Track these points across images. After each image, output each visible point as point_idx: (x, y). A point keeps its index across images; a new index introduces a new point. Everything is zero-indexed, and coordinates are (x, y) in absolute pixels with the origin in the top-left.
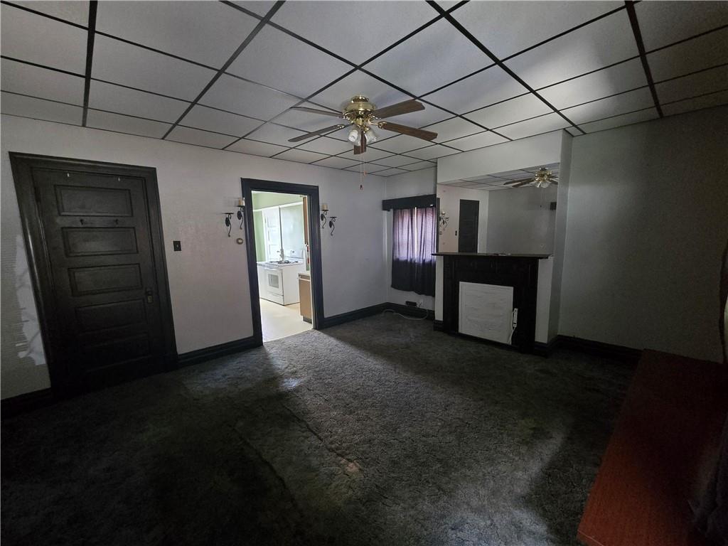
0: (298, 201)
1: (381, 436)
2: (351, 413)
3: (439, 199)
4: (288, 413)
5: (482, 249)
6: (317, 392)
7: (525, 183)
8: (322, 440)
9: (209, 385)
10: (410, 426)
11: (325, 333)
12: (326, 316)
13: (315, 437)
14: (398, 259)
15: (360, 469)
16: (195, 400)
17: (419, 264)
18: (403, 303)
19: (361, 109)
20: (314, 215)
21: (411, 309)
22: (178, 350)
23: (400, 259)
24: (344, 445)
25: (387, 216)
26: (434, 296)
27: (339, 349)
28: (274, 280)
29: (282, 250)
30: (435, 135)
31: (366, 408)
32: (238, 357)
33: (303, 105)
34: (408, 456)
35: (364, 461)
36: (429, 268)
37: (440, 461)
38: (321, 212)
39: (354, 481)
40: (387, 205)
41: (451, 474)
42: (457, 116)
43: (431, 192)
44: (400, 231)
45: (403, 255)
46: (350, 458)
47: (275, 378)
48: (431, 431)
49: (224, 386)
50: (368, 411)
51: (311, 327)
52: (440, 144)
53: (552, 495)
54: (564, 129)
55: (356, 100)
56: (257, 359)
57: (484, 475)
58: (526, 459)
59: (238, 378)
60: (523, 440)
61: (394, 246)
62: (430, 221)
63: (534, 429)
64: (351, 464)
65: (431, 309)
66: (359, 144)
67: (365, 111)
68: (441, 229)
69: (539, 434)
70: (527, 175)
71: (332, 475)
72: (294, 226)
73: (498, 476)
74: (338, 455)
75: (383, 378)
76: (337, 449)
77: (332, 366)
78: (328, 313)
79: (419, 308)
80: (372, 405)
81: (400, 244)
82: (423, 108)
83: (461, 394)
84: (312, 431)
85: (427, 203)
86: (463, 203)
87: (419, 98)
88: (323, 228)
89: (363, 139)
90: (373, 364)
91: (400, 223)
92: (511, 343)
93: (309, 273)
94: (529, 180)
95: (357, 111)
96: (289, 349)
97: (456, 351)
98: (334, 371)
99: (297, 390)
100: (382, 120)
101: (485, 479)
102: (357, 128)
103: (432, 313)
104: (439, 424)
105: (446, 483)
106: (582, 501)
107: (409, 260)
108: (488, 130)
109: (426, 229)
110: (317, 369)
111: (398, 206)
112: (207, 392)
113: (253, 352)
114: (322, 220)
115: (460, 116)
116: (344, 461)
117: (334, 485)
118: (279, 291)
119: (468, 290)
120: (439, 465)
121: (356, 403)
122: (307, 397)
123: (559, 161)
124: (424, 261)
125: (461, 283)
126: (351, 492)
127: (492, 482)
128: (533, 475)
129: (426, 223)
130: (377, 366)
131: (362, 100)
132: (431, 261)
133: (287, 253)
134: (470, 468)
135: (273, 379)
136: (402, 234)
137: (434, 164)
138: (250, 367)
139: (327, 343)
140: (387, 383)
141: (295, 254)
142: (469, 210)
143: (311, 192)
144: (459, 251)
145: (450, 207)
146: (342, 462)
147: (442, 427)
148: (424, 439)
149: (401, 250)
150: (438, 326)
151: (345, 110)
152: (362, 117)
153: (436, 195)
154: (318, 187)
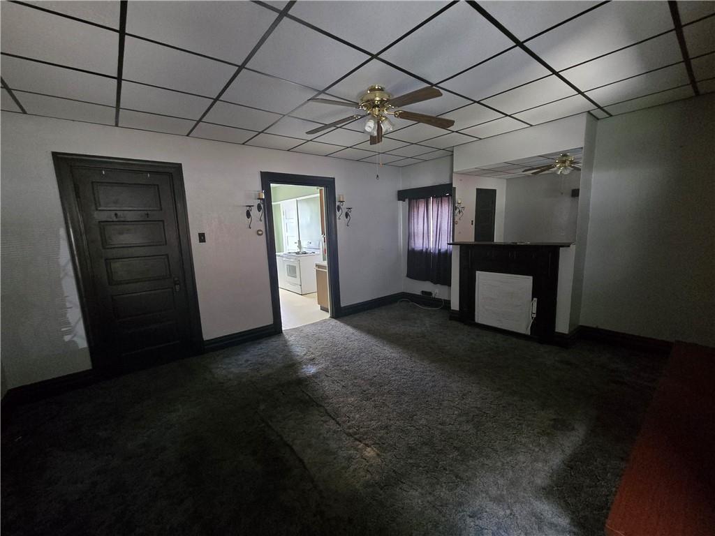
0: (315, 193)
1: (398, 422)
2: (368, 399)
3: (455, 188)
4: (307, 397)
5: (499, 237)
6: (336, 379)
7: (544, 170)
8: (340, 425)
9: (232, 369)
10: (427, 414)
11: (342, 321)
12: (343, 305)
13: (334, 421)
14: (414, 249)
15: (378, 455)
16: (220, 383)
17: (434, 254)
18: (419, 293)
19: (378, 99)
20: (331, 207)
21: (426, 300)
22: (204, 337)
23: (416, 249)
24: (362, 430)
25: (402, 206)
26: (450, 285)
27: (356, 338)
28: (292, 271)
29: (299, 241)
30: (451, 123)
31: (383, 395)
32: (260, 343)
33: (320, 97)
34: (425, 444)
35: (381, 446)
36: (445, 257)
37: (457, 449)
38: (337, 204)
39: (371, 465)
40: (402, 195)
41: (468, 461)
42: (475, 102)
43: (448, 182)
44: (415, 220)
45: (419, 244)
46: (367, 442)
47: (293, 365)
48: (448, 419)
49: (246, 371)
50: (384, 398)
51: (327, 316)
52: (456, 132)
53: (575, 488)
54: (589, 112)
55: (373, 89)
56: (277, 346)
57: (503, 465)
58: (547, 451)
59: (260, 364)
60: (543, 431)
61: (409, 236)
62: (446, 210)
63: (554, 419)
64: (369, 449)
65: (447, 299)
66: (375, 134)
67: (382, 101)
68: (456, 219)
69: (560, 425)
70: (547, 162)
71: (350, 458)
72: (311, 218)
73: (517, 467)
74: (356, 439)
75: (399, 366)
76: (355, 434)
77: (349, 354)
78: (344, 303)
79: (434, 298)
80: (389, 392)
81: (416, 234)
82: (441, 95)
83: (478, 383)
84: (330, 416)
85: (443, 192)
86: (479, 191)
87: (436, 85)
88: (339, 219)
89: (379, 129)
90: (388, 352)
91: (416, 213)
92: (529, 334)
93: (325, 263)
94: (549, 167)
95: (373, 101)
96: (307, 336)
97: (472, 341)
98: (351, 358)
99: (315, 376)
100: (400, 109)
101: (504, 469)
102: (373, 118)
103: (448, 303)
104: (456, 412)
105: (464, 471)
106: (607, 496)
107: (424, 250)
108: (507, 115)
110: (335, 357)
111: (413, 197)
112: (231, 376)
113: (273, 340)
114: (339, 211)
115: (478, 102)
116: (361, 446)
117: (352, 469)
118: (297, 280)
119: (485, 280)
120: (456, 453)
121: (372, 390)
122: (326, 383)
123: (582, 144)
124: (439, 250)
125: (477, 273)
126: (369, 476)
127: (511, 472)
128: (554, 467)
129: (442, 212)
130: (393, 355)
131: (378, 90)
132: (447, 250)
133: (304, 244)
134: (488, 457)
135: (292, 365)
136: (418, 224)
137: (450, 153)
138: (270, 353)
139: (343, 332)
140: (403, 372)
141: (312, 245)
142: (486, 199)
143: (327, 184)
144: (475, 240)
145: (466, 197)
146: (360, 447)
147: (460, 415)
148: (440, 427)
149: (416, 240)
150: (454, 316)
151: (362, 100)
152: (378, 106)
153: (452, 184)
154: (334, 178)
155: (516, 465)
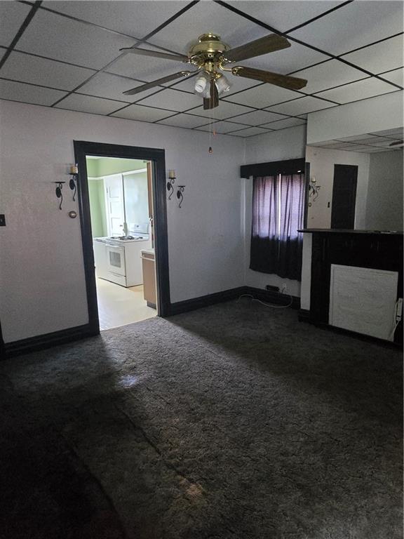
0: (142, 167)
1: (230, 451)
2: (196, 420)
3: (309, 164)
4: (123, 417)
6: (157, 392)
8: (160, 453)
9: (37, 380)
11: (171, 321)
12: (172, 301)
13: (152, 448)
14: (258, 236)
15: (203, 493)
16: (20, 397)
17: (283, 242)
18: (263, 287)
19: (211, 51)
20: (160, 183)
21: (272, 295)
22: (4, 339)
23: (261, 236)
24: (186, 461)
25: (246, 184)
26: (300, 280)
27: (188, 342)
28: (116, 259)
29: (125, 224)
30: (303, 83)
31: (214, 415)
32: (72, 347)
33: (143, 46)
34: (260, 480)
35: (208, 482)
36: (294, 247)
37: (301, 487)
38: (168, 180)
39: (195, 508)
40: (246, 171)
42: (334, 57)
43: (298, 155)
44: (261, 202)
45: (264, 230)
46: (192, 477)
47: (110, 375)
48: (291, 448)
49: (52, 381)
50: (215, 419)
51: (155, 313)
52: (311, 95)
55: (205, 38)
56: (92, 351)
59: (69, 373)
61: (254, 220)
62: (297, 191)
64: (193, 486)
65: (296, 295)
66: (209, 96)
67: (216, 53)
68: (310, 200)
71: (170, 497)
72: (139, 196)
73: (373, 512)
74: (179, 473)
75: (235, 378)
76: (177, 465)
77: (177, 362)
78: (174, 299)
79: (282, 294)
80: (222, 412)
81: (261, 218)
82: (289, 46)
83: (330, 402)
84: (149, 442)
85: (294, 168)
86: (339, 169)
87: (284, 34)
88: (170, 199)
89: (214, 90)
90: (223, 360)
91: (261, 193)
93: (153, 251)
95: (206, 53)
96: (128, 340)
97: (325, 348)
98: (178, 367)
99: (135, 389)
102: (205, 74)
103: (297, 300)
104: (302, 439)
107: (271, 237)
108: (372, 75)
109: (292, 200)
110: (160, 365)
111: (258, 173)
112: (34, 388)
113: (88, 343)
114: (169, 189)
115: (338, 58)
116: (184, 481)
117: (170, 512)
118: (121, 270)
119: (340, 274)
120: (299, 494)
121: (202, 409)
122: (147, 399)
124: (289, 238)
125: (333, 266)
126: (191, 522)
129: (292, 192)
130: (230, 364)
131: (212, 39)
132: (297, 238)
133: (131, 227)
135: (109, 374)
136: (263, 206)
137: (303, 121)
138: (84, 360)
139: (172, 333)
141: (139, 229)
142: (345, 177)
143: (156, 157)
144: (332, 227)
145: (323, 174)
146: (183, 482)
147: (306, 443)
148: (282, 458)
149: (261, 227)
150: (304, 317)
151: (191, 52)
152: (212, 60)
153: (304, 159)
154: (164, 150)
155: (373, 510)
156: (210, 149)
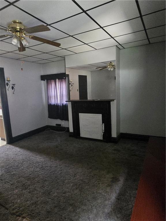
2: (26, 189)
5: (90, 98)
7: (104, 68)
8: (7, 209)
10: (57, 189)
11: (13, 145)
13: (4, 208)
14: (51, 104)
17: (60, 106)
18: (55, 125)
19: (18, 28)
20: (3, 83)
21: (59, 128)
23: (52, 104)
24: (21, 209)
25: (43, 83)
26: (68, 120)
27: (21, 153)
30: (59, 45)
31: (34, 184)
34: (55, 207)
35: (32, 216)
36: (65, 107)
37: (71, 205)
38: (6, 82)
40: (43, 78)
41: (77, 210)
42: (70, 36)
43: (63, 72)
44: (51, 90)
45: (53, 102)
46: (24, 216)
48: (67, 190)
51: (5, 143)
52: (65, 49)
53: (120, 209)
54: (116, 46)
55: (15, 22)
57: (92, 207)
58: (109, 194)
60: (108, 184)
61: (48, 98)
62: (64, 86)
63: (113, 178)
64: (24, 220)
66: (19, 46)
67: (20, 29)
68: (70, 89)
69: (115, 180)
70: (104, 65)
74: (17, 216)
75: (44, 166)
76: (17, 212)
77: (16, 164)
78: (14, 135)
79: (62, 127)
81: (51, 97)
82: (50, 30)
83: (82, 167)
84: (2, 205)
85: (62, 77)
87: (49, 25)
88: (8, 90)
90: (38, 158)
91: (50, 87)
92: (102, 139)
94: (106, 67)
95: (15, 28)
97: (79, 146)
98: (17, 166)
100: (30, 34)
101: (93, 209)
102: (16, 37)
103: (68, 128)
105: (74, 217)
106: (132, 208)
107: (56, 104)
108: (85, 44)
109: (62, 89)
110: (7, 167)
111: (48, 78)
114: (7, 86)
115: (72, 36)
116: (20, 219)
119: (82, 117)
120: (71, 207)
121: (29, 183)
123: (115, 59)
124: (63, 104)
125: (80, 114)
127: (95, 209)
128: (113, 201)
129: (62, 86)
130: (41, 160)
131: (18, 23)
132: (66, 104)
134: (85, 205)
136: (52, 92)
137: (63, 58)
139: (15, 151)
140: (46, 168)
142: (83, 80)
144: (80, 99)
145: (74, 79)
147: (73, 186)
148: (64, 195)
149: (51, 100)
150: (72, 135)
151: (9, 27)
152: (19, 31)
153: (65, 73)
154: (3, 68)
156: (22, 69)
